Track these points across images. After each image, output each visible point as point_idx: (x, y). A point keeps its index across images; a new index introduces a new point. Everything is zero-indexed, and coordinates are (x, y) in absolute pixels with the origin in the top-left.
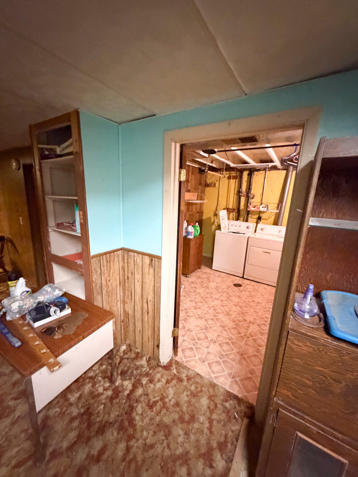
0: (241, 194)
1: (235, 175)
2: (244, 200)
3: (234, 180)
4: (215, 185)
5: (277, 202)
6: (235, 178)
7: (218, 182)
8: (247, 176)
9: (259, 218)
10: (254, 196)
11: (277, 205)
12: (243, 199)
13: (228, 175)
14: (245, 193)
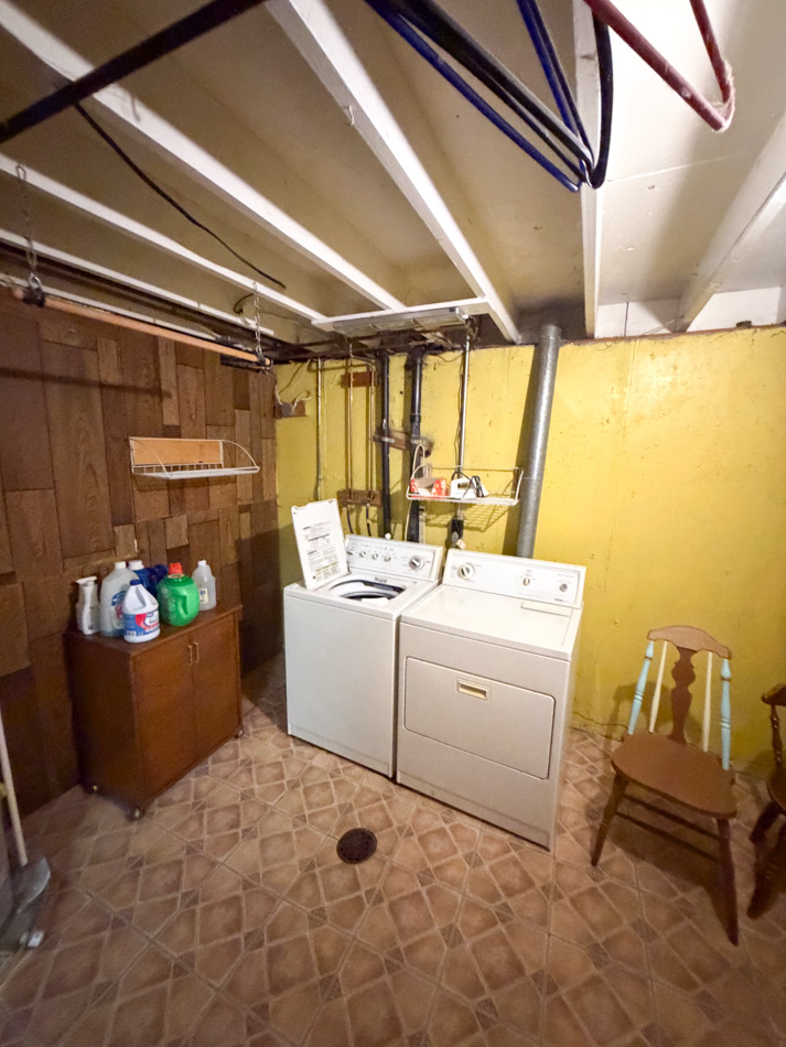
0: (386, 440)
1: (363, 370)
2: (400, 462)
3: (362, 390)
4: (301, 411)
5: (512, 465)
6: (363, 380)
7: (312, 398)
8: (402, 373)
9: (456, 527)
10: (431, 445)
11: (511, 476)
12: (396, 458)
13: (343, 372)
14: (401, 437)
